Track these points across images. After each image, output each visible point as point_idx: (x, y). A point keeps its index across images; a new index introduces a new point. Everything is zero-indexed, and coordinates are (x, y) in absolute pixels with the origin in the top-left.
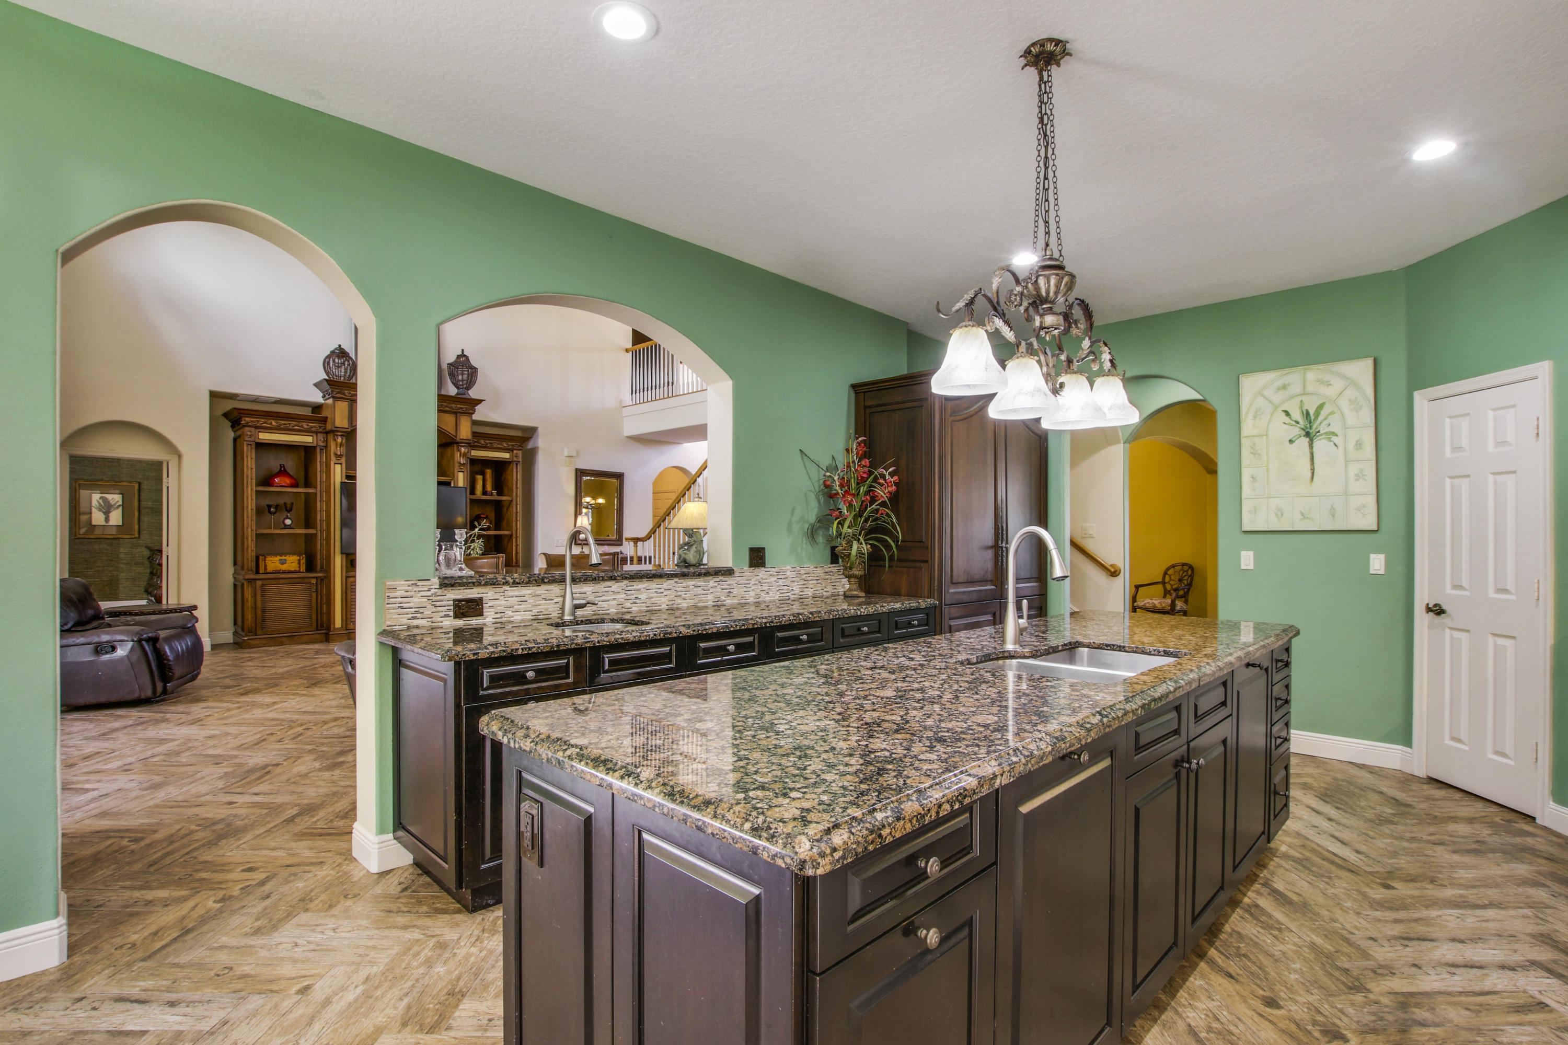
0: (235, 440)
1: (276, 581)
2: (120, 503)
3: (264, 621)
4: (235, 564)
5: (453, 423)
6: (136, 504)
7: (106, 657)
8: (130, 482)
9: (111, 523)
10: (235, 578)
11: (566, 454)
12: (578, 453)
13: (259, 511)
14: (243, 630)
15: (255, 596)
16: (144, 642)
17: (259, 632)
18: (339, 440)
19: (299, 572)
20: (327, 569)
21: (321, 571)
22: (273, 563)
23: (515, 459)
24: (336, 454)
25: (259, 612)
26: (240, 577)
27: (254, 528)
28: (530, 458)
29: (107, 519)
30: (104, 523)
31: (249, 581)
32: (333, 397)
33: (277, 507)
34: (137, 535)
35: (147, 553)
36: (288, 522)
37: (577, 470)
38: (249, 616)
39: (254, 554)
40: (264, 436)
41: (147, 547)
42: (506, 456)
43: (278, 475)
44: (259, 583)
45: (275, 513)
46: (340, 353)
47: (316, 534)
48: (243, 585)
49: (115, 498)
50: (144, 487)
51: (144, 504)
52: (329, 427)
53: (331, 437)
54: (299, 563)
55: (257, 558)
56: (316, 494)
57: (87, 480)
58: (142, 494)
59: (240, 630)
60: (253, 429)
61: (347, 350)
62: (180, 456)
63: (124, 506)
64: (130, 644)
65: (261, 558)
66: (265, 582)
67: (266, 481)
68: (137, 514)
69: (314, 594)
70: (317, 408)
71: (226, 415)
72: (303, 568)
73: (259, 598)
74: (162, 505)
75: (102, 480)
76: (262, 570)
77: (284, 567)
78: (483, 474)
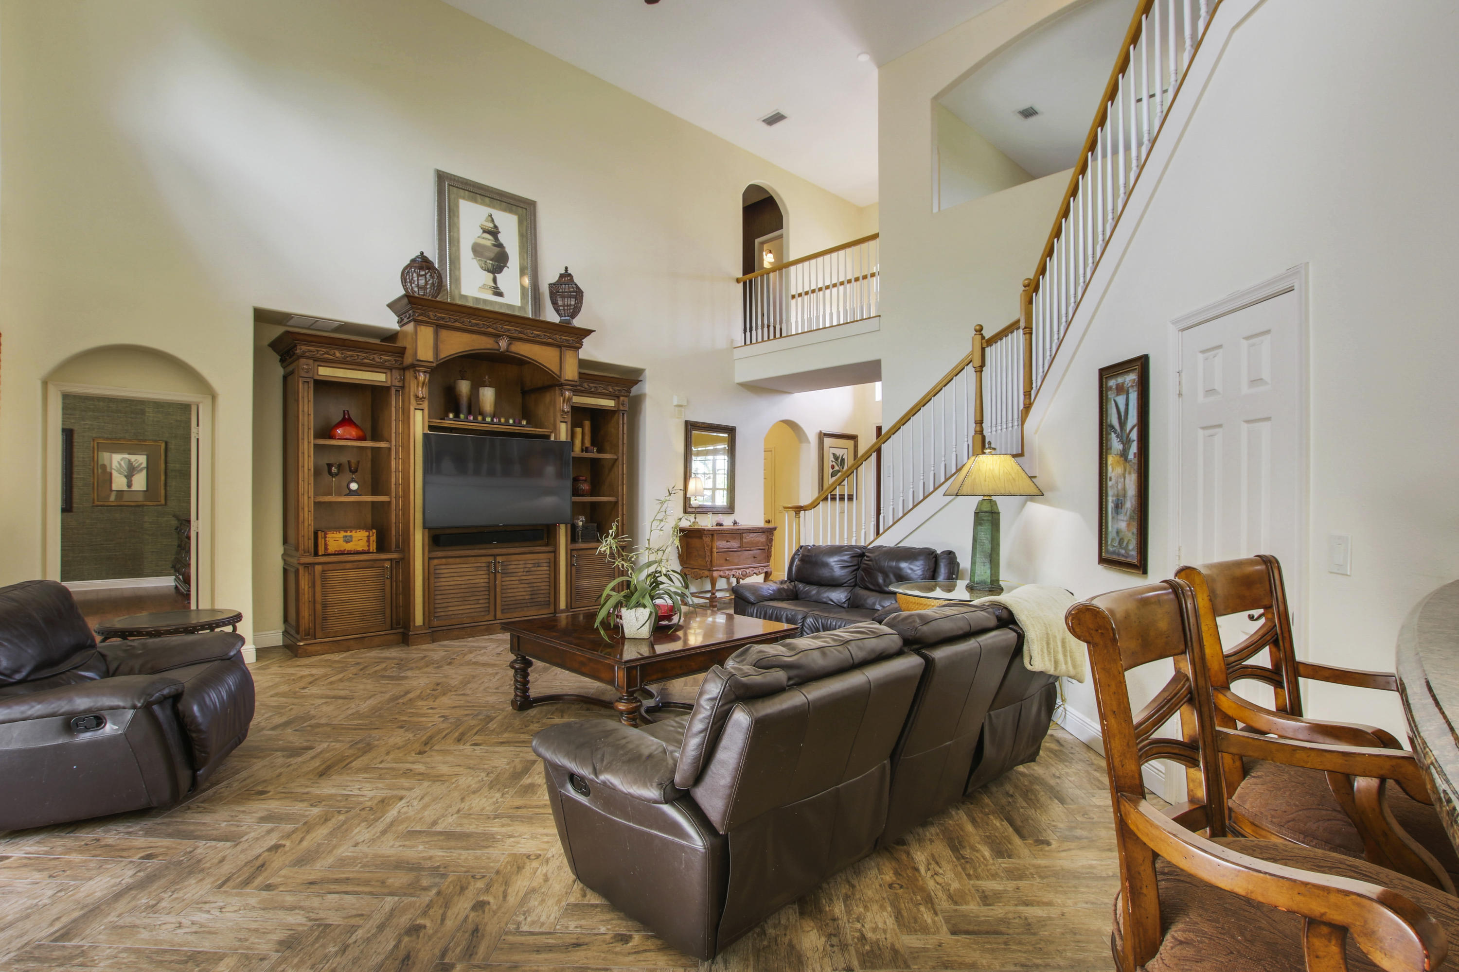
0: (285, 378)
1: (341, 566)
2: (144, 465)
3: (325, 619)
4: (285, 541)
5: (557, 359)
6: (163, 466)
7: (86, 737)
8: (156, 441)
9: (134, 488)
10: (284, 560)
11: (675, 403)
12: (688, 402)
13: (317, 473)
14: (298, 632)
15: (313, 586)
16: (156, 708)
17: (319, 634)
18: (422, 377)
19: (368, 552)
20: (405, 547)
21: (396, 551)
22: (335, 541)
23: (622, 408)
24: (417, 397)
25: (319, 607)
26: (294, 561)
27: (312, 493)
28: (635, 405)
29: (129, 485)
30: (125, 488)
31: (307, 566)
32: (415, 320)
33: (340, 466)
34: (163, 502)
35: (174, 522)
36: (354, 486)
37: (686, 422)
38: (305, 613)
39: (312, 529)
40: (325, 372)
41: (174, 516)
42: (609, 403)
43: (340, 425)
44: (318, 568)
45: (337, 475)
46: (422, 263)
47: (389, 503)
48: (297, 572)
49: (141, 460)
50: (172, 446)
51: (171, 466)
52: (408, 360)
53: (409, 374)
54: (368, 541)
55: (316, 534)
56: (390, 449)
57: (107, 439)
58: (169, 454)
59: (293, 632)
60: (311, 362)
61: (431, 259)
62: (214, 397)
63: (150, 469)
64: (130, 714)
65: (320, 534)
66: (326, 567)
67: (325, 432)
68: (163, 478)
69: (388, 582)
70: (390, 337)
71: (274, 345)
72: (373, 547)
73: (318, 589)
74: (190, 467)
75: (124, 439)
76: (321, 551)
77: (349, 547)
78: (581, 426)
